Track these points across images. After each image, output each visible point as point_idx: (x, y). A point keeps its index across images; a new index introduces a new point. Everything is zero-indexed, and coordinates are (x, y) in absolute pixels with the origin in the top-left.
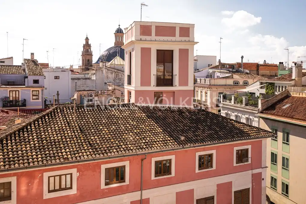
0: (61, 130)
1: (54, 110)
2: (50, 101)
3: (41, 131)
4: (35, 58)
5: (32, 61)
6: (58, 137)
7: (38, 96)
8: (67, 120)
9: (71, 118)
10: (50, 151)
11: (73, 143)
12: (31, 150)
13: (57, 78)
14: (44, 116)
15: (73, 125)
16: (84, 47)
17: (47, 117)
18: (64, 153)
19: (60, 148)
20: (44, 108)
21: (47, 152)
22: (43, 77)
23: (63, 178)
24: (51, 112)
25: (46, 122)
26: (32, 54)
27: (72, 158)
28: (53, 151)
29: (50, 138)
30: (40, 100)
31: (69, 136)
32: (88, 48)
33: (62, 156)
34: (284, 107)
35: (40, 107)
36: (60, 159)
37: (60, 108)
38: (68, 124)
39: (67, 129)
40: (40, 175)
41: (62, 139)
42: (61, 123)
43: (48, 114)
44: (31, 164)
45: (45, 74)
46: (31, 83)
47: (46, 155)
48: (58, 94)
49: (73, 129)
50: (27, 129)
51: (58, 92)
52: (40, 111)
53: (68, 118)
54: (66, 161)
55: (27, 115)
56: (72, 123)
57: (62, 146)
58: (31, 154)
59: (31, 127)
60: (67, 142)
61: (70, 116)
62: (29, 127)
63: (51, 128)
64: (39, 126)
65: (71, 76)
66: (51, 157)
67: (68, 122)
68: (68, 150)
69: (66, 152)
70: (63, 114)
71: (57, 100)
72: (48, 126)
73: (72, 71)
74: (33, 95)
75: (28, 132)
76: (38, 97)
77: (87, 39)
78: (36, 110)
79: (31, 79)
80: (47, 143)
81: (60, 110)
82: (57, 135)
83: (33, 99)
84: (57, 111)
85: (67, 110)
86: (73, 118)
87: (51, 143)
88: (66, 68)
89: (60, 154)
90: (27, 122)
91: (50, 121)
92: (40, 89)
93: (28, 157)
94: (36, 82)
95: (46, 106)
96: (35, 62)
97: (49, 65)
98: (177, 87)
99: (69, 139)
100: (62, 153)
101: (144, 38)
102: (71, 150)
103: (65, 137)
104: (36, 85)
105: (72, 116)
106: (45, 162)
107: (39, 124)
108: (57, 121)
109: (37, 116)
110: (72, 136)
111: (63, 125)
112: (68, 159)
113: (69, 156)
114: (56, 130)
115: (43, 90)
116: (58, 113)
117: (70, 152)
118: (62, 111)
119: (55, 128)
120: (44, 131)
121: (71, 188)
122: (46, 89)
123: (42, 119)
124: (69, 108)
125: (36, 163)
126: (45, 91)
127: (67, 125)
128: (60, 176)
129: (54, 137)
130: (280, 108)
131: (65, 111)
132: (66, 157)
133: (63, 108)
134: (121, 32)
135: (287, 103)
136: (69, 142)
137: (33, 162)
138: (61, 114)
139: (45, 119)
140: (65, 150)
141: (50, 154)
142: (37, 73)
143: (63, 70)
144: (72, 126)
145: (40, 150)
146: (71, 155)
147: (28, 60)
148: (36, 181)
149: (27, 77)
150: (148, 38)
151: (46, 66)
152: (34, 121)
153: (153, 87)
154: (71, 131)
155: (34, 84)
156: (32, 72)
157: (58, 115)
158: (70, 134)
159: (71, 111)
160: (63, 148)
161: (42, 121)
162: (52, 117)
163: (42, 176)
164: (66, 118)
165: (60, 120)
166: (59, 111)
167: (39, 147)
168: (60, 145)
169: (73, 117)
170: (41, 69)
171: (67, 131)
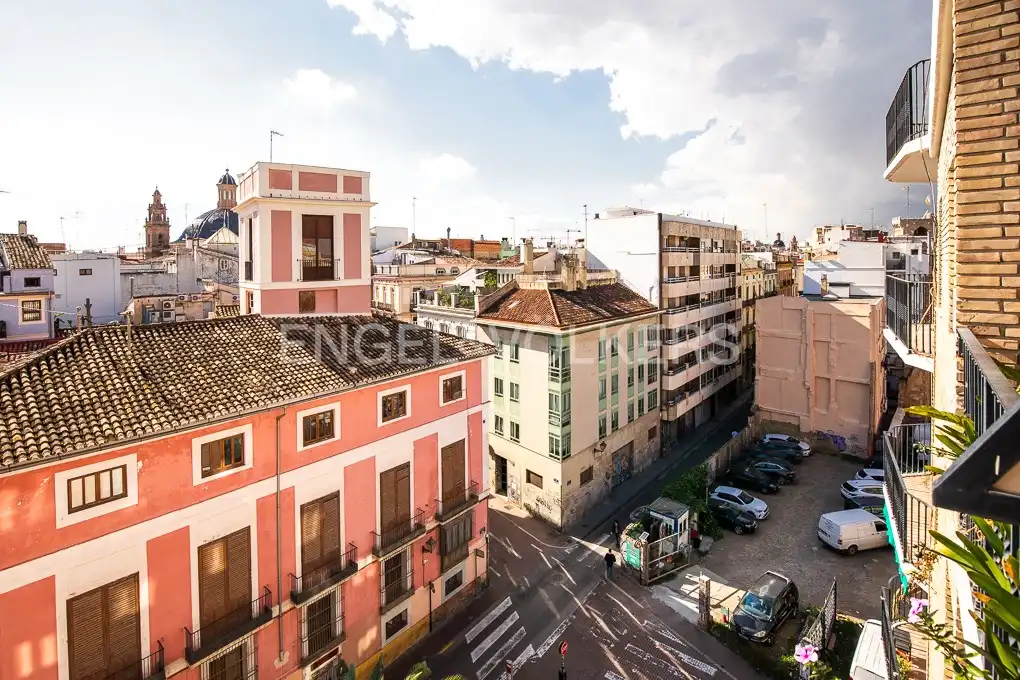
0: (97, 379)
1: (79, 338)
2: (70, 322)
3: (46, 384)
4: (29, 232)
5: (21, 238)
6: (89, 395)
7: (39, 312)
8: (111, 357)
9: (120, 353)
10: (70, 425)
11: (126, 403)
12: (21, 430)
13: (84, 272)
14: (55, 353)
15: (127, 365)
16: (150, 209)
17: (60, 355)
18: (106, 427)
19: (96, 416)
20: (53, 337)
21: (63, 429)
22: (51, 271)
23: (105, 477)
24: (72, 344)
25: (59, 365)
26: (23, 224)
27: (125, 434)
28: (77, 425)
29: (70, 398)
30: (44, 321)
31: (116, 390)
32: (159, 212)
33: (102, 432)
34: (511, 307)
35: (45, 336)
36: (95, 440)
37: (93, 334)
38: (115, 365)
39: (110, 376)
40: (46, 480)
41: (100, 398)
42: (97, 364)
43: (63, 349)
44: (23, 460)
45: (55, 265)
46: (21, 287)
47: (59, 435)
48: (88, 306)
49: (126, 373)
50: (10, 385)
51: (88, 300)
52: (43, 343)
53: (112, 354)
54: (111, 443)
55: (9, 356)
56: (124, 361)
57: (99, 411)
58: (20, 438)
59: (19, 379)
60: (112, 401)
61: (119, 349)
62: (14, 380)
63: (73, 377)
64: (41, 375)
65: (119, 267)
66: (72, 438)
67: (113, 361)
68: (114, 419)
69: (110, 424)
70: (102, 347)
71: (87, 319)
72: (63, 373)
73: (123, 258)
74: (25, 312)
75: (11, 390)
76: (37, 315)
77: (157, 194)
78: (34, 342)
79: (18, 277)
80: (62, 410)
81: (94, 339)
82: (87, 390)
83: (24, 320)
84: (87, 339)
85: (110, 337)
86: (124, 352)
87: (73, 408)
88: (109, 251)
89: (96, 429)
90: (8, 370)
91: (70, 363)
92: (43, 299)
93: (12, 444)
94: (32, 282)
95: (60, 333)
96: (30, 241)
97: (68, 248)
98: (341, 281)
99: (118, 395)
100: (100, 426)
101: (277, 192)
102: (123, 417)
103: (108, 392)
104: (33, 289)
105: (123, 348)
106: (58, 450)
107: (40, 372)
108: (86, 361)
109: (35, 355)
110: (124, 388)
111: (103, 369)
112: (115, 436)
113: (119, 430)
114: (83, 380)
115: (50, 299)
116: (88, 344)
117: (120, 422)
118: (99, 340)
119: (82, 376)
120: (55, 384)
121: (124, 495)
122: (58, 296)
123: (48, 360)
124: (115, 333)
125: (35, 456)
126: (55, 302)
127: (111, 367)
128: (97, 475)
129: (80, 396)
130: (506, 307)
131: (106, 338)
132: (110, 434)
133: (101, 333)
134: (230, 183)
135: (514, 299)
136: (116, 403)
137: (28, 455)
138: (98, 346)
139: (57, 360)
140: (108, 419)
141: (70, 432)
142: (34, 264)
143: (101, 257)
144: (125, 369)
145: (45, 425)
146: (122, 428)
147: (12, 237)
148: (39, 493)
149: (8, 273)
150: (285, 193)
151: (60, 248)
152: (28, 367)
153: (297, 283)
154: (121, 379)
155: (28, 288)
156: (22, 262)
157: (90, 348)
158: (118, 386)
159: (121, 337)
160: (103, 415)
161: (49, 365)
162: (73, 353)
163: (52, 481)
164: (109, 353)
165: (94, 359)
166: (91, 340)
167: (42, 420)
168: (94, 410)
169: (126, 349)
170: (45, 256)
171: (112, 380)
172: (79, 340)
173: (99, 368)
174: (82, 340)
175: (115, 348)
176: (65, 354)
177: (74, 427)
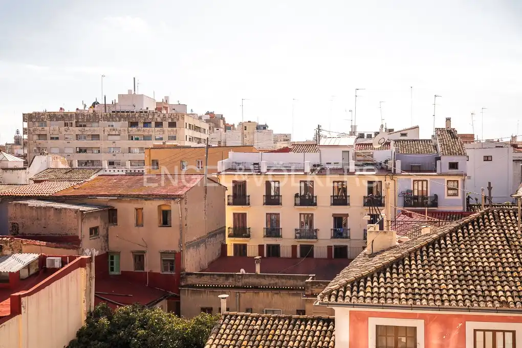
0: (495, 251)
1: (483, 214)
2: (477, 200)
3: (461, 249)
4: (452, 127)
5: (447, 131)
6: (489, 263)
7: (457, 190)
8: (505, 234)
9: (512, 232)
10: (476, 285)
11: (516, 276)
12: (446, 281)
13: (487, 159)
14: (467, 224)
15: (517, 243)
17: (470, 227)
18: (501, 293)
19: (494, 282)
20: (466, 211)
21: (472, 287)
22: (465, 158)
23: (499, 336)
24: (478, 219)
25: (469, 234)
26: (448, 120)
27: (515, 303)
28: (481, 286)
29: (476, 263)
30: (460, 197)
31: (509, 263)
33: (498, 297)
35: (460, 209)
36: (493, 302)
37: (493, 212)
38: (508, 242)
39: (505, 250)
40: (460, 325)
41: (497, 268)
42: (495, 238)
43: (472, 222)
44: (447, 304)
45: (468, 152)
46: (446, 169)
47: (469, 291)
48: (490, 188)
49: (517, 250)
50: (440, 244)
51: (490, 183)
52: (461, 215)
53: (507, 231)
54: (504, 308)
55: (439, 222)
56: (515, 239)
57: (496, 279)
58: (445, 287)
59: (445, 241)
60: (505, 272)
61: (511, 228)
62: (442, 241)
63: (478, 246)
64: (458, 241)
65: (512, 154)
66: (478, 296)
67: (506, 238)
68: (507, 288)
69: (504, 292)
70: (499, 224)
71: (488, 198)
72: (472, 241)
73: (515, 146)
74: (449, 189)
75: (440, 249)
76: (456, 192)
78: (454, 213)
79: (446, 160)
80: (471, 272)
81: (494, 216)
82: (488, 258)
83: (449, 195)
84: (489, 216)
85: (505, 217)
86: (516, 231)
87: (478, 272)
88: (505, 140)
89: (493, 293)
90: (439, 234)
91: (477, 234)
92: (459, 179)
93: (441, 290)
94: (453, 166)
95: (470, 208)
96: (452, 133)
97: (475, 137)
99: (510, 268)
100: (497, 292)
102: (514, 288)
103: (503, 263)
104: (454, 171)
105: (514, 227)
106: (468, 303)
107: (458, 238)
108: (488, 234)
109: (454, 224)
110: (515, 263)
111: (499, 243)
112: (507, 303)
113: (510, 299)
114: (485, 250)
115: (464, 180)
116: (489, 220)
117: (511, 292)
118: (497, 217)
119: (484, 246)
120: (467, 250)
122: (469, 178)
123: (462, 230)
124: (509, 213)
125: (454, 303)
126: (467, 181)
127: (505, 243)
128: (494, 332)
129: (483, 263)
131: (502, 217)
132: (504, 301)
133: (499, 213)
136: (509, 274)
137: (450, 301)
138: (496, 223)
139: (468, 231)
140: (503, 287)
141: (476, 291)
142: (455, 151)
143: (499, 145)
144: (515, 246)
145: (460, 281)
146: (513, 297)
147: (442, 130)
148: (455, 334)
149: (439, 159)
151: (470, 138)
152: (451, 232)
154: (512, 254)
155: (451, 171)
156: (448, 150)
157: (490, 223)
158: (511, 260)
159: (513, 218)
160: (498, 283)
161: (463, 234)
162: (479, 227)
163: (464, 327)
164: (504, 230)
165: (493, 232)
166: (491, 217)
167: (459, 276)
168: (493, 277)
169: (517, 229)
170: (462, 145)
171: (506, 254)
172: (483, 216)
173: (496, 242)
174: (485, 216)
175: (508, 227)
176: (473, 226)
177: (478, 287)
